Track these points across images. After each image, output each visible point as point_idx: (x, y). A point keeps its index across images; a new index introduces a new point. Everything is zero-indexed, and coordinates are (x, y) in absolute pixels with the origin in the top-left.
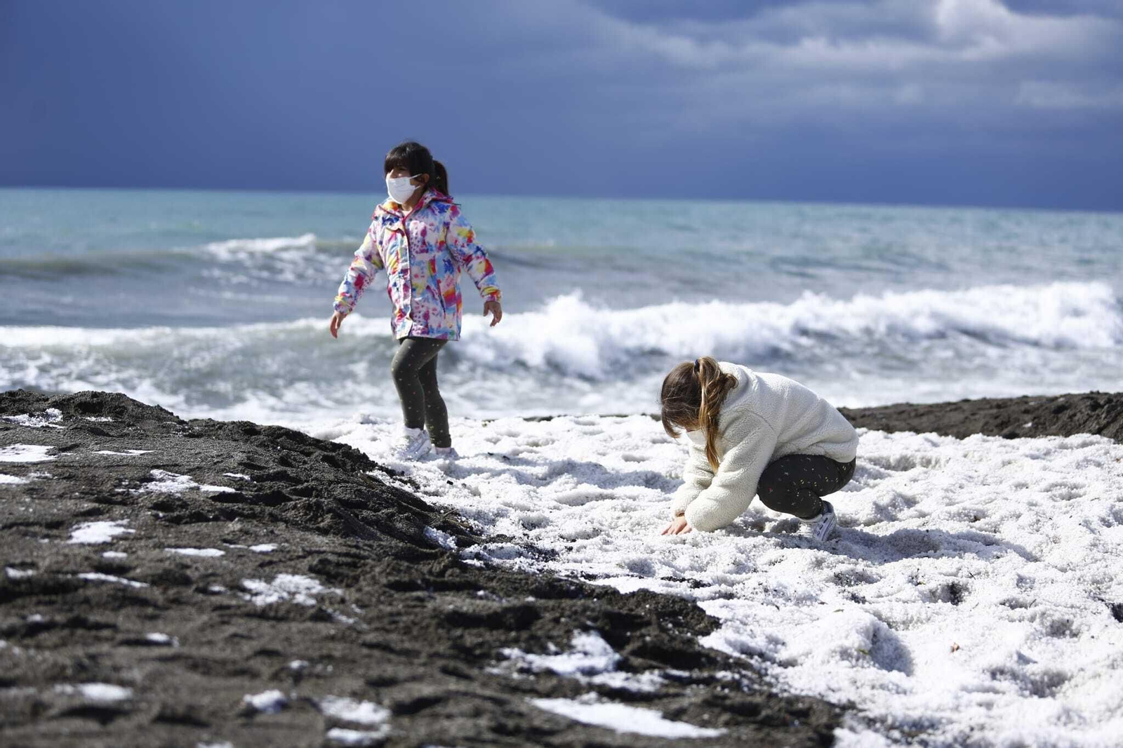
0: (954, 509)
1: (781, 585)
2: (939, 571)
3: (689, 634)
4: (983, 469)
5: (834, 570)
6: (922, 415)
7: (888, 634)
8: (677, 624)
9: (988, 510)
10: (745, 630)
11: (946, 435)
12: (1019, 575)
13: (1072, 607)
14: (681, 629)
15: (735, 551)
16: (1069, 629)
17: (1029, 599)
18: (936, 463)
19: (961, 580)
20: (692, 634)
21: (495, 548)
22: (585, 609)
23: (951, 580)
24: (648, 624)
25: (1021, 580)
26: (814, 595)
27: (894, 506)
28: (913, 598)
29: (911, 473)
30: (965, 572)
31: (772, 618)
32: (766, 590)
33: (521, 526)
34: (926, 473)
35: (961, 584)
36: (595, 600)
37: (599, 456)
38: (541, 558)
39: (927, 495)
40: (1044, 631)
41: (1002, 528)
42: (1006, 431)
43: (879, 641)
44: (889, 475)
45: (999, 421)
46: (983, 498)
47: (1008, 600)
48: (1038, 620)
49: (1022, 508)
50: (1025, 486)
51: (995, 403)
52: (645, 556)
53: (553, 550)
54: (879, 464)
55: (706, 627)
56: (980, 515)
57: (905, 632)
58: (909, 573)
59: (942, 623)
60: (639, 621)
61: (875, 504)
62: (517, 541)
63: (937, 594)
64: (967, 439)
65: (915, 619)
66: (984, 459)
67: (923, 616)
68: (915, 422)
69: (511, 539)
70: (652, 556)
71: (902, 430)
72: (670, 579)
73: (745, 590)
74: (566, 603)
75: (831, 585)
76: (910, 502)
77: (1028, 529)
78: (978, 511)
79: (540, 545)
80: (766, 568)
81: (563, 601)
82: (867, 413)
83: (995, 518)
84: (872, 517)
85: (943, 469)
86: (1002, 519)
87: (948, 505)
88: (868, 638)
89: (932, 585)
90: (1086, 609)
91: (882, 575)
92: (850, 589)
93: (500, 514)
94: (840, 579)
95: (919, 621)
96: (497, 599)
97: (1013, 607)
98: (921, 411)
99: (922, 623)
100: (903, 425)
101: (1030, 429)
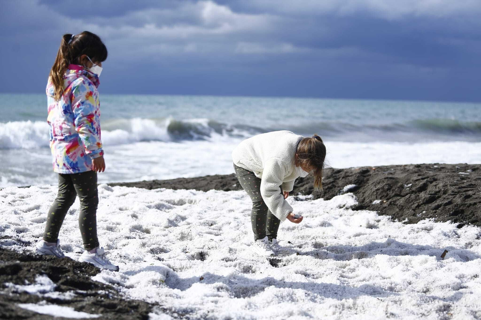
0: (202, 221)
1: (126, 254)
2: (195, 247)
3: (87, 276)
4: (215, 204)
5: (150, 248)
6: (189, 182)
7: (173, 273)
8: (82, 271)
9: (216, 221)
10: (111, 273)
11: (199, 190)
12: (230, 248)
13: (253, 260)
14: (83, 273)
15: (108, 241)
16: (251, 270)
17: (234, 258)
18: (195, 202)
19: (205, 250)
20: (88, 275)
21: (4, 241)
22: (41, 265)
23: (200, 250)
24: (69, 271)
25: (231, 250)
26: (141, 258)
27: (176, 220)
28: (184, 259)
29: (184, 206)
30: (206, 247)
31: (123, 268)
32: (121, 257)
33: (16, 232)
34: (190, 206)
35: (205, 252)
36: (46, 262)
37: (50, 202)
38: (24, 245)
39: (191, 215)
40: (240, 271)
41: (223, 229)
42: (225, 188)
43: (169, 276)
44: (175, 208)
45: (222, 184)
46: (215, 216)
47: (225, 258)
48: (237, 266)
49: (232, 220)
50: (232, 211)
51: (220, 177)
52: (69, 243)
53: (29, 242)
54: (170, 203)
55: (94, 272)
56: (213, 223)
57: (181, 273)
58: (183, 248)
59: (197, 268)
60: (64, 270)
61: (168, 219)
62: (13, 238)
63: (195, 257)
64: (208, 192)
65: (185, 267)
66: (216, 200)
67: (188, 266)
68: (186, 185)
69: (11, 237)
70: (72, 243)
71: (181, 189)
72: (79, 253)
73: (112, 257)
74: (33, 263)
75: (149, 254)
76: (183, 219)
77: (234, 229)
78: (213, 222)
79: (23, 239)
80: (121, 247)
81: (32, 262)
82: (166, 182)
83: (219, 224)
84: (167, 225)
85: (198, 204)
86: (223, 225)
87: (199, 219)
88: (164, 275)
89: (193, 253)
90: (258, 261)
91: (171, 249)
92: (157, 255)
93: (7, 227)
94: (153, 251)
95: (187, 268)
96: (4, 262)
97: (227, 261)
98: (189, 181)
99: (188, 268)
100: (181, 186)
101: (235, 187)
